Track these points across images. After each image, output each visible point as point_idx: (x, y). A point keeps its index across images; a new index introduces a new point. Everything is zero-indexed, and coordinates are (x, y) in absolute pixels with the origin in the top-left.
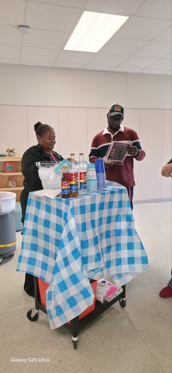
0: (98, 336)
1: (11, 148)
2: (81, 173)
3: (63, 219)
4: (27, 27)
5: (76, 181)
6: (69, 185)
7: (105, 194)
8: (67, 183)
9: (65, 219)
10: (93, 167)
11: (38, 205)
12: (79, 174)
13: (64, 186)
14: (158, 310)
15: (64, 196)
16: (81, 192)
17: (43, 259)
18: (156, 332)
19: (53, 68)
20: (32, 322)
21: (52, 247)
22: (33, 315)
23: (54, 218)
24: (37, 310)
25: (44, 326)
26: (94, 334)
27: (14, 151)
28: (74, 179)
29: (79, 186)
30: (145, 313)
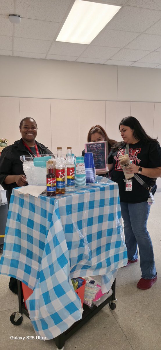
0: (85, 344)
1: (3, 139)
2: (68, 169)
3: (47, 220)
4: (18, 16)
5: (63, 177)
6: (54, 182)
7: (94, 191)
8: (53, 180)
9: (50, 220)
10: (82, 162)
11: (22, 203)
12: (66, 170)
13: (49, 183)
14: (149, 313)
15: (49, 194)
16: (68, 189)
17: (26, 262)
18: (148, 340)
19: (46, 60)
20: (15, 326)
21: (36, 250)
22: (16, 319)
23: (38, 219)
24: (21, 314)
25: (28, 331)
26: (81, 342)
27: (5, 142)
28: (60, 175)
29: (66, 183)
30: (135, 316)
